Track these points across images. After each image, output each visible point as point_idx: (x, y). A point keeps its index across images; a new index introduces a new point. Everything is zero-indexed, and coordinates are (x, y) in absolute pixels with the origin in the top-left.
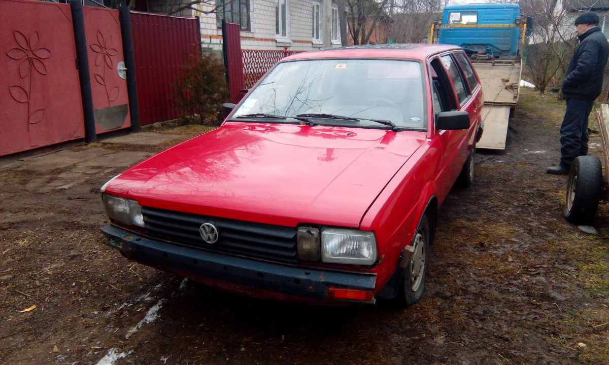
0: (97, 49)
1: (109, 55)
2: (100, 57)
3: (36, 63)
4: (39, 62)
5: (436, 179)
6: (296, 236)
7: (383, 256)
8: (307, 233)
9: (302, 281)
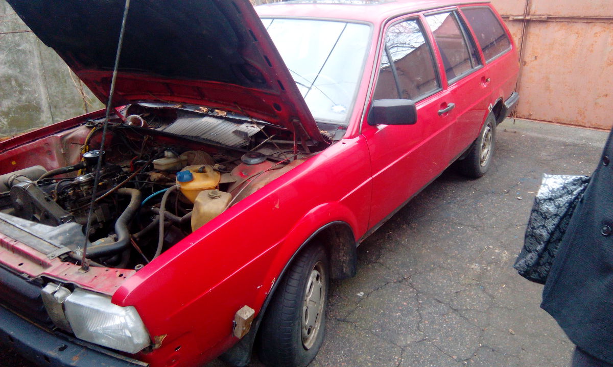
5: (342, 199)
6: (40, 295)
7: (162, 338)
8: (51, 296)
9: (50, 360)
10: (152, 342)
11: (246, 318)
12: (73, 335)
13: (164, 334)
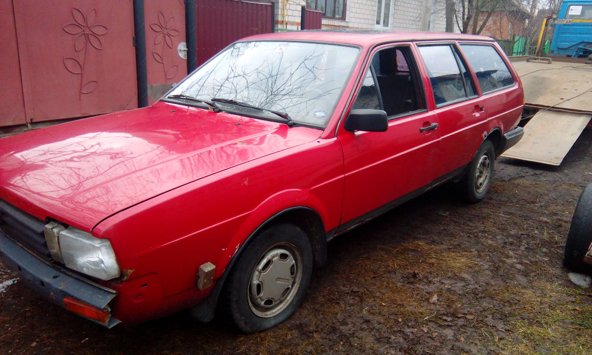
0: (157, 28)
1: (169, 35)
2: (160, 37)
3: (92, 38)
4: (95, 38)
5: (314, 187)
6: (43, 231)
7: (130, 271)
8: (50, 230)
9: (45, 284)
10: (122, 274)
11: (206, 271)
12: (64, 266)
13: (132, 269)
